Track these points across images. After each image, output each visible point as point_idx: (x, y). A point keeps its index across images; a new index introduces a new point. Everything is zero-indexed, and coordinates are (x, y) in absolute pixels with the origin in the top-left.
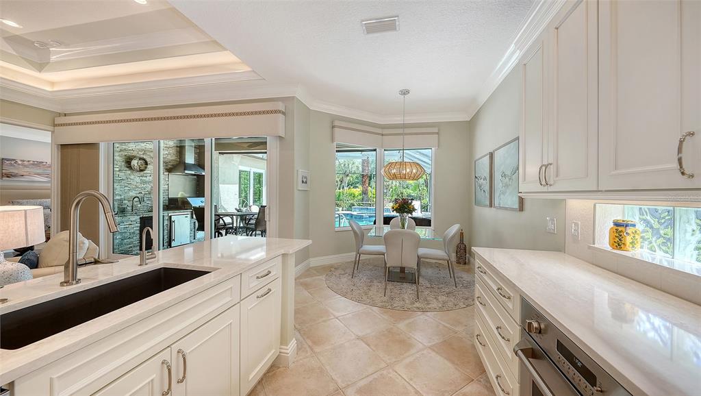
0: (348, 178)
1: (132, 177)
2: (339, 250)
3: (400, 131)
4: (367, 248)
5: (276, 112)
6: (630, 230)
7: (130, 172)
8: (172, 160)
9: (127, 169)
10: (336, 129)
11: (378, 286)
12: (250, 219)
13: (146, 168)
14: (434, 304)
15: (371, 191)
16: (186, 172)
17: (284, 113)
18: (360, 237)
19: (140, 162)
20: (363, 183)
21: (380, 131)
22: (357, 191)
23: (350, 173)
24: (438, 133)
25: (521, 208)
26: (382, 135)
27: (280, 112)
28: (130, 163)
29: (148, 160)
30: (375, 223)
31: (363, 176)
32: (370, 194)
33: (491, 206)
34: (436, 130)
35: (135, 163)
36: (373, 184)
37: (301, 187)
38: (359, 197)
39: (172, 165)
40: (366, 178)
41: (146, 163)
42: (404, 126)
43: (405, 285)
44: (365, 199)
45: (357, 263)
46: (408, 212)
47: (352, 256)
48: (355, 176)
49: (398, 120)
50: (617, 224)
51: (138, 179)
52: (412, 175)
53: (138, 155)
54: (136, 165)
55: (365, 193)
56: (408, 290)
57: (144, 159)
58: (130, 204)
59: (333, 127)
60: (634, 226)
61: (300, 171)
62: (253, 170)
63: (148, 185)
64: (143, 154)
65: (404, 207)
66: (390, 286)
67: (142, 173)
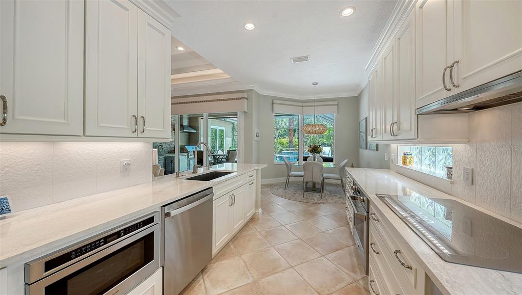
0: (279, 131)
2: (277, 176)
3: (313, 104)
4: (293, 173)
5: (243, 98)
6: (408, 157)
10: (275, 105)
11: (299, 194)
12: (222, 159)
14: (331, 201)
15: (295, 140)
16: (185, 130)
17: (247, 99)
18: (289, 167)
20: (290, 135)
21: (301, 104)
22: (285, 140)
23: (280, 127)
24: (337, 105)
25: (377, 149)
26: (303, 107)
27: (245, 98)
30: (298, 160)
31: (290, 130)
32: (295, 143)
33: (366, 148)
34: (336, 103)
36: (297, 135)
37: (256, 139)
38: (287, 145)
40: (291, 131)
42: (315, 101)
43: (315, 193)
44: (291, 146)
45: (287, 183)
46: (317, 153)
47: (284, 179)
48: (283, 130)
49: (312, 97)
50: (405, 154)
52: (320, 132)
55: (291, 142)
56: (316, 196)
59: (273, 104)
60: (411, 155)
61: (255, 130)
62: (219, 128)
65: (315, 150)
66: (306, 193)
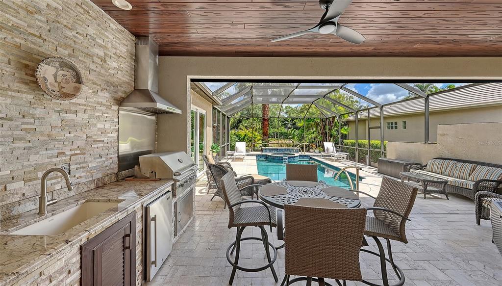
1: (39, 112)
7: (30, 97)
8: (124, 82)
9: (23, 87)
13: (78, 90)
19: (61, 72)
28: (35, 70)
29: (83, 72)
35: (46, 72)
39: (125, 92)
41: (79, 80)
51: (54, 119)
53: (54, 54)
54: (51, 79)
57: (72, 68)
58: (31, 189)
63: (80, 133)
64: (70, 56)
67: (66, 103)
